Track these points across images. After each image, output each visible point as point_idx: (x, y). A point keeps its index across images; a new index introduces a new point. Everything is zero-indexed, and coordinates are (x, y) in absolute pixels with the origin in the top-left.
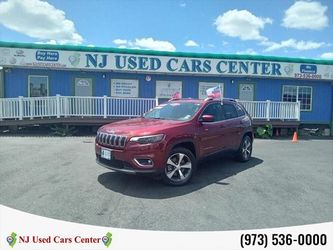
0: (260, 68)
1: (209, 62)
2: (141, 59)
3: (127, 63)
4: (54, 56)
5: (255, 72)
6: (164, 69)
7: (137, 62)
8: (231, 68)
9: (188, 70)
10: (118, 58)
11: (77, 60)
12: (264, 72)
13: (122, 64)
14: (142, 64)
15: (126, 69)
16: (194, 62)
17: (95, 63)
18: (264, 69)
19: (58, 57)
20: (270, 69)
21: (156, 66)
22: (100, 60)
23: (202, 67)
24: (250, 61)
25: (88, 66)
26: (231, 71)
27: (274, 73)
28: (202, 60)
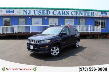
0: (87, 14)
1: (68, 11)
2: (43, 11)
3: (38, 13)
4: (12, 11)
5: (85, 15)
6: (51, 14)
7: (42, 12)
8: (76, 13)
9: (60, 14)
10: (35, 11)
11: (20, 12)
12: (88, 15)
13: (36, 13)
14: (43, 13)
15: (37, 15)
16: (63, 11)
17: (26, 13)
18: (88, 14)
19: (13, 11)
20: (90, 14)
21: (48, 13)
22: (28, 12)
23: (65, 13)
24: (83, 11)
25: (24, 14)
26: (76, 15)
27: (92, 15)
28: (66, 11)
